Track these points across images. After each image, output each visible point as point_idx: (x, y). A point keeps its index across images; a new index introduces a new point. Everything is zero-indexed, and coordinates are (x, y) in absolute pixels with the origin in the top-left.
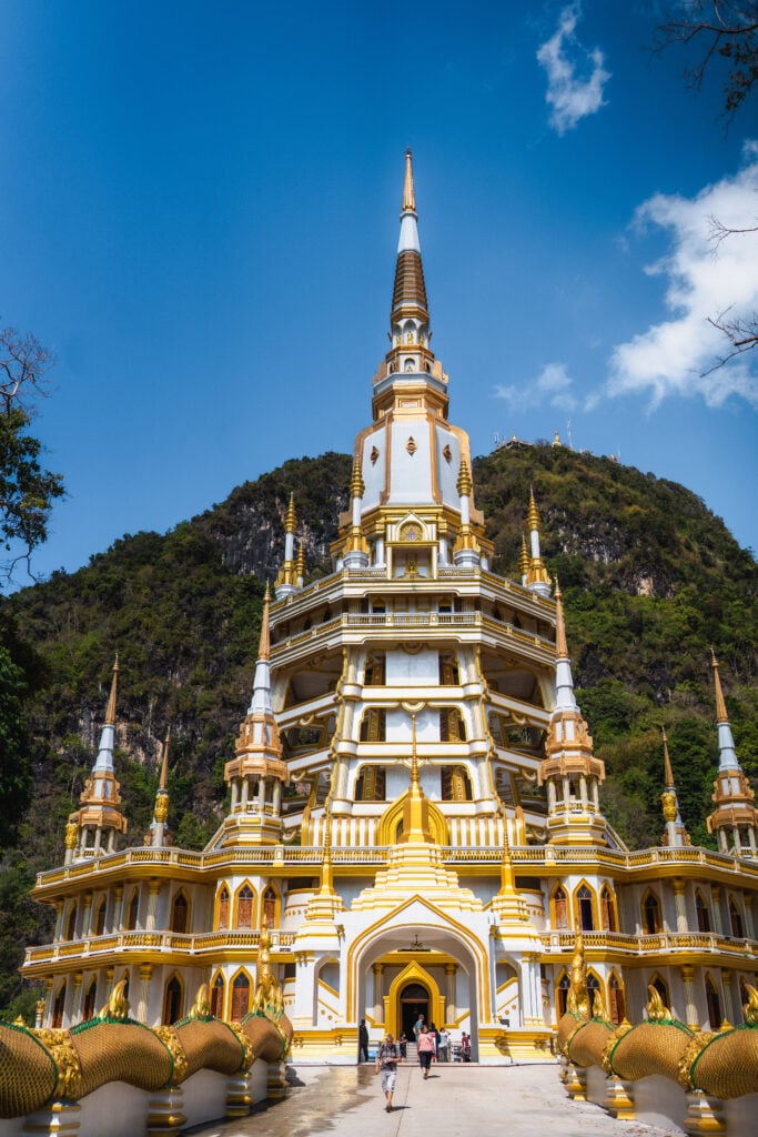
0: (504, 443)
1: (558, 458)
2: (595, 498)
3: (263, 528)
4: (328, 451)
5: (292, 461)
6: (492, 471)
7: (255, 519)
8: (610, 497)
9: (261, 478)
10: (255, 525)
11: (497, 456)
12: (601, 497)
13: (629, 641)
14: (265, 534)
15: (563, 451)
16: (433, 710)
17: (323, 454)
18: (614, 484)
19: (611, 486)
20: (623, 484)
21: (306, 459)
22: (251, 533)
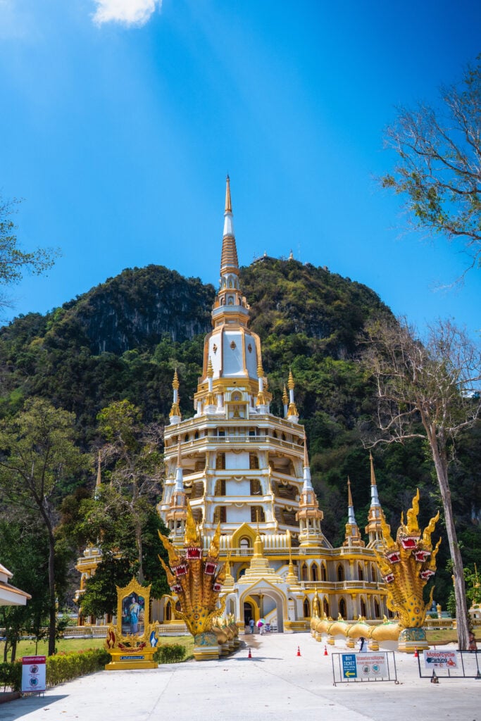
0: (259, 258)
1: (291, 269)
2: (314, 298)
3: (110, 314)
4: (150, 263)
5: (127, 269)
6: (252, 277)
7: (105, 308)
8: (323, 296)
9: (108, 280)
10: (105, 312)
11: (255, 267)
12: (318, 297)
13: (333, 389)
14: (112, 317)
15: (295, 265)
16: (247, 480)
17: (147, 266)
18: (326, 287)
19: (323, 288)
20: (331, 286)
21: (136, 269)
22: (103, 317)
